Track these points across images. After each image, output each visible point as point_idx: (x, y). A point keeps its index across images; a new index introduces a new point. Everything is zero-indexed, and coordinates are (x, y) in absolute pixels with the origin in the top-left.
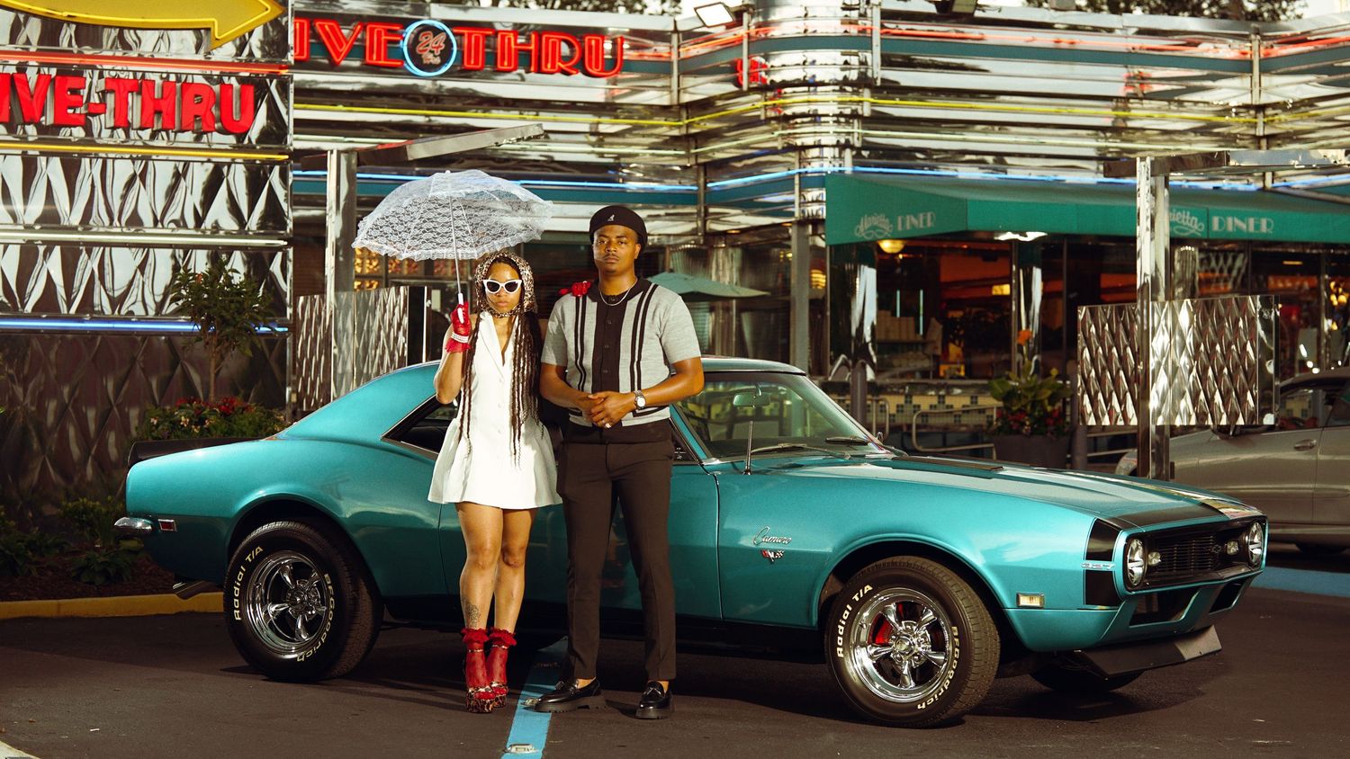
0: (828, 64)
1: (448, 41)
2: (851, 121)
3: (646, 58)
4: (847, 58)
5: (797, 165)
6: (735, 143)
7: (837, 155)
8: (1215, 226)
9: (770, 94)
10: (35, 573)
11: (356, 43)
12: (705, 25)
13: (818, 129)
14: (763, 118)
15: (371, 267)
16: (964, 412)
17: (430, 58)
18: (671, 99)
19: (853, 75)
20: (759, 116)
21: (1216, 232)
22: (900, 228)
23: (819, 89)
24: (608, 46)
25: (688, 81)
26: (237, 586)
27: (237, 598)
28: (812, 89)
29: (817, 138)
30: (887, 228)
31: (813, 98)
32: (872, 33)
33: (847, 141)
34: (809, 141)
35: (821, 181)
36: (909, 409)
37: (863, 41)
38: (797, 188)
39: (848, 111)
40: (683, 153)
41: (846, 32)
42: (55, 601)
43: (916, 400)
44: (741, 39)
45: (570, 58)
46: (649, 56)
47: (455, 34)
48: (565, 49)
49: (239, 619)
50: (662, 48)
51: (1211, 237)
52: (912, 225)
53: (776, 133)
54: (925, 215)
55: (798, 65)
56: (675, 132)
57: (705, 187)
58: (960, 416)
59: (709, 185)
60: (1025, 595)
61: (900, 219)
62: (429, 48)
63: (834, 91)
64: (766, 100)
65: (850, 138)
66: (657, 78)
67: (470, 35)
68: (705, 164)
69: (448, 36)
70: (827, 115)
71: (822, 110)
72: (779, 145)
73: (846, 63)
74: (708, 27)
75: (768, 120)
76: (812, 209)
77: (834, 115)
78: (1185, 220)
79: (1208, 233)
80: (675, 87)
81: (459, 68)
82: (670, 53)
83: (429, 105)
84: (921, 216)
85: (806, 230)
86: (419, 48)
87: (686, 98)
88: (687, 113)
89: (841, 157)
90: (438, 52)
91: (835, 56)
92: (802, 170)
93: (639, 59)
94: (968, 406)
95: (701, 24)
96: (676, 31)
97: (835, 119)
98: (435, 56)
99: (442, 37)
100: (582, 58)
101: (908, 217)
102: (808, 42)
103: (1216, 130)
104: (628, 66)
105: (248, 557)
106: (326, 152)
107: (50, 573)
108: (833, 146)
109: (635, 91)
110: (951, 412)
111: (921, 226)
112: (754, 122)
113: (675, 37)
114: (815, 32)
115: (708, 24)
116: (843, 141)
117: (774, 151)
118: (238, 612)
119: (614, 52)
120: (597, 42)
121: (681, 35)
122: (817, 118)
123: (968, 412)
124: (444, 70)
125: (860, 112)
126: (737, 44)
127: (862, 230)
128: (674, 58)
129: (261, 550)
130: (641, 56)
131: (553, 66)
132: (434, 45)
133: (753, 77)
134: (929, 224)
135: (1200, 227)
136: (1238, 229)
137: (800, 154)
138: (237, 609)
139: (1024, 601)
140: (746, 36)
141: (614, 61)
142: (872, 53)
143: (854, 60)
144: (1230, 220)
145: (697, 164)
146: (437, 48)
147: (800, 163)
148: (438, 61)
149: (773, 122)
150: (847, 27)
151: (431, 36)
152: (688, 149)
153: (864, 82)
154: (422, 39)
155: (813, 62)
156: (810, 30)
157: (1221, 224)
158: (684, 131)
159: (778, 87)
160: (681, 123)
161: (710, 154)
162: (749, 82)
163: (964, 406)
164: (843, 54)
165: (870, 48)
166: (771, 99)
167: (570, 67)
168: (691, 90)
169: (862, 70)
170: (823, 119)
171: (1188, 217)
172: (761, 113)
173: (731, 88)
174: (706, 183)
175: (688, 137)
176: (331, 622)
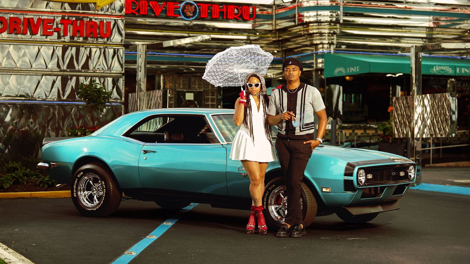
0: (325, 16)
1: (195, 8)
2: (333, 35)
3: (264, 14)
4: (332, 13)
5: (315, 50)
6: (294, 43)
7: (329, 47)
8: (458, 71)
9: (305, 26)
10: (25, 183)
11: (164, 9)
12: (284, 2)
13: (322, 38)
14: (303, 34)
15: (170, 85)
16: (373, 136)
17: (189, 14)
18: (273, 28)
19: (334, 19)
20: (301, 34)
21: (458, 73)
22: (348, 72)
23: (322, 24)
24: (251, 9)
25: (278, 22)
26: (75, 185)
27: (75, 189)
28: (320, 24)
29: (321, 41)
30: (344, 72)
31: (320, 27)
32: (340, 5)
33: (332, 42)
34: (318, 42)
35: (323, 55)
36: (353, 134)
37: (337, 8)
38: (315, 58)
39: (332, 32)
40: (277, 46)
41: (331, 4)
42: (30, 193)
43: (356, 131)
44: (295, 7)
45: (238, 14)
46: (265, 13)
47: (198, 6)
48: (236, 11)
49: (76, 196)
50: (270, 10)
51: (456, 75)
52: (352, 71)
53: (308, 39)
54: (356, 68)
55: (315, 16)
56: (274, 39)
57: (285, 58)
58: (371, 137)
59: (287, 57)
60: (324, 188)
61: (348, 69)
62: (189, 10)
63: (328, 25)
64: (304, 28)
65: (333, 41)
66: (268, 21)
67: (203, 6)
68: (285, 50)
69: (195, 6)
70: (325, 33)
71: (323, 31)
72: (308, 43)
73: (331, 15)
74: (285, 3)
75: (304, 35)
76: (320, 66)
77: (328, 33)
78: (447, 69)
79: (455, 74)
80: (274, 23)
81: (199, 17)
82: (272, 12)
83: (189, 30)
84: (355, 68)
85: (318, 73)
86: (185, 11)
87: (278, 27)
88: (279, 32)
89: (330, 48)
90: (192, 12)
91: (327, 13)
92: (316, 52)
93: (261, 14)
94: (374, 133)
95: (282, 2)
96: (274, 4)
97: (328, 34)
98: (191, 13)
99: (193, 7)
100: (242, 14)
101: (351, 68)
102: (318, 8)
103: (463, 38)
104: (257, 16)
105: (78, 176)
106: (137, 45)
107: (31, 184)
108: (327, 44)
109: (261, 25)
110: (368, 136)
111: (355, 71)
112: (301, 36)
113: (274, 7)
114: (321, 4)
115: (285, 2)
116: (330, 42)
117: (307, 46)
118: (75, 194)
119: (253, 12)
120: (247, 8)
121: (276, 6)
122: (321, 34)
123: (374, 135)
124: (194, 18)
125: (336, 32)
126: (294, 8)
127: (336, 72)
128: (274, 14)
129: (82, 173)
130: (262, 13)
131: (232, 16)
132: (190, 9)
133: (299, 20)
134: (358, 70)
135: (452, 72)
136: (466, 72)
137: (316, 47)
138: (75, 193)
139: (324, 190)
140: (297, 6)
141: (253, 15)
142: (340, 12)
143: (334, 14)
144: (463, 69)
145: (282, 50)
146: (192, 10)
147: (316, 49)
148: (192, 15)
149: (306, 36)
150: (332, 3)
151: (189, 6)
152: (279, 45)
153: (337, 21)
154: (186, 7)
155: (320, 15)
156: (319, 4)
157: (460, 70)
158: (277, 39)
159: (307, 24)
160: (276, 36)
161: (287, 47)
162: (298, 22)
163: (373, 133)
164: (330, 12)
165: (339, 10)
166: (306, 27)
167: (238, 17)
168: (279, 25)
169: (337, 18)
170: (324, 34)
171: (448, 68)
172: (302, 32)
173: (293, 24)
174: (285, 57)
175: (279, 41)
176: (104, 197)
